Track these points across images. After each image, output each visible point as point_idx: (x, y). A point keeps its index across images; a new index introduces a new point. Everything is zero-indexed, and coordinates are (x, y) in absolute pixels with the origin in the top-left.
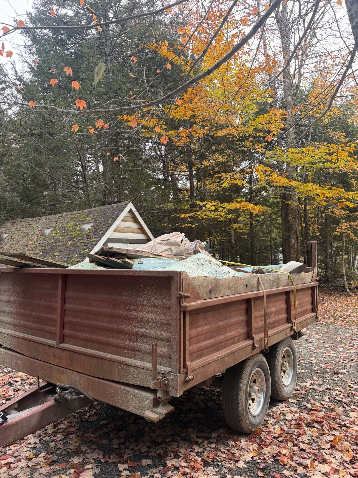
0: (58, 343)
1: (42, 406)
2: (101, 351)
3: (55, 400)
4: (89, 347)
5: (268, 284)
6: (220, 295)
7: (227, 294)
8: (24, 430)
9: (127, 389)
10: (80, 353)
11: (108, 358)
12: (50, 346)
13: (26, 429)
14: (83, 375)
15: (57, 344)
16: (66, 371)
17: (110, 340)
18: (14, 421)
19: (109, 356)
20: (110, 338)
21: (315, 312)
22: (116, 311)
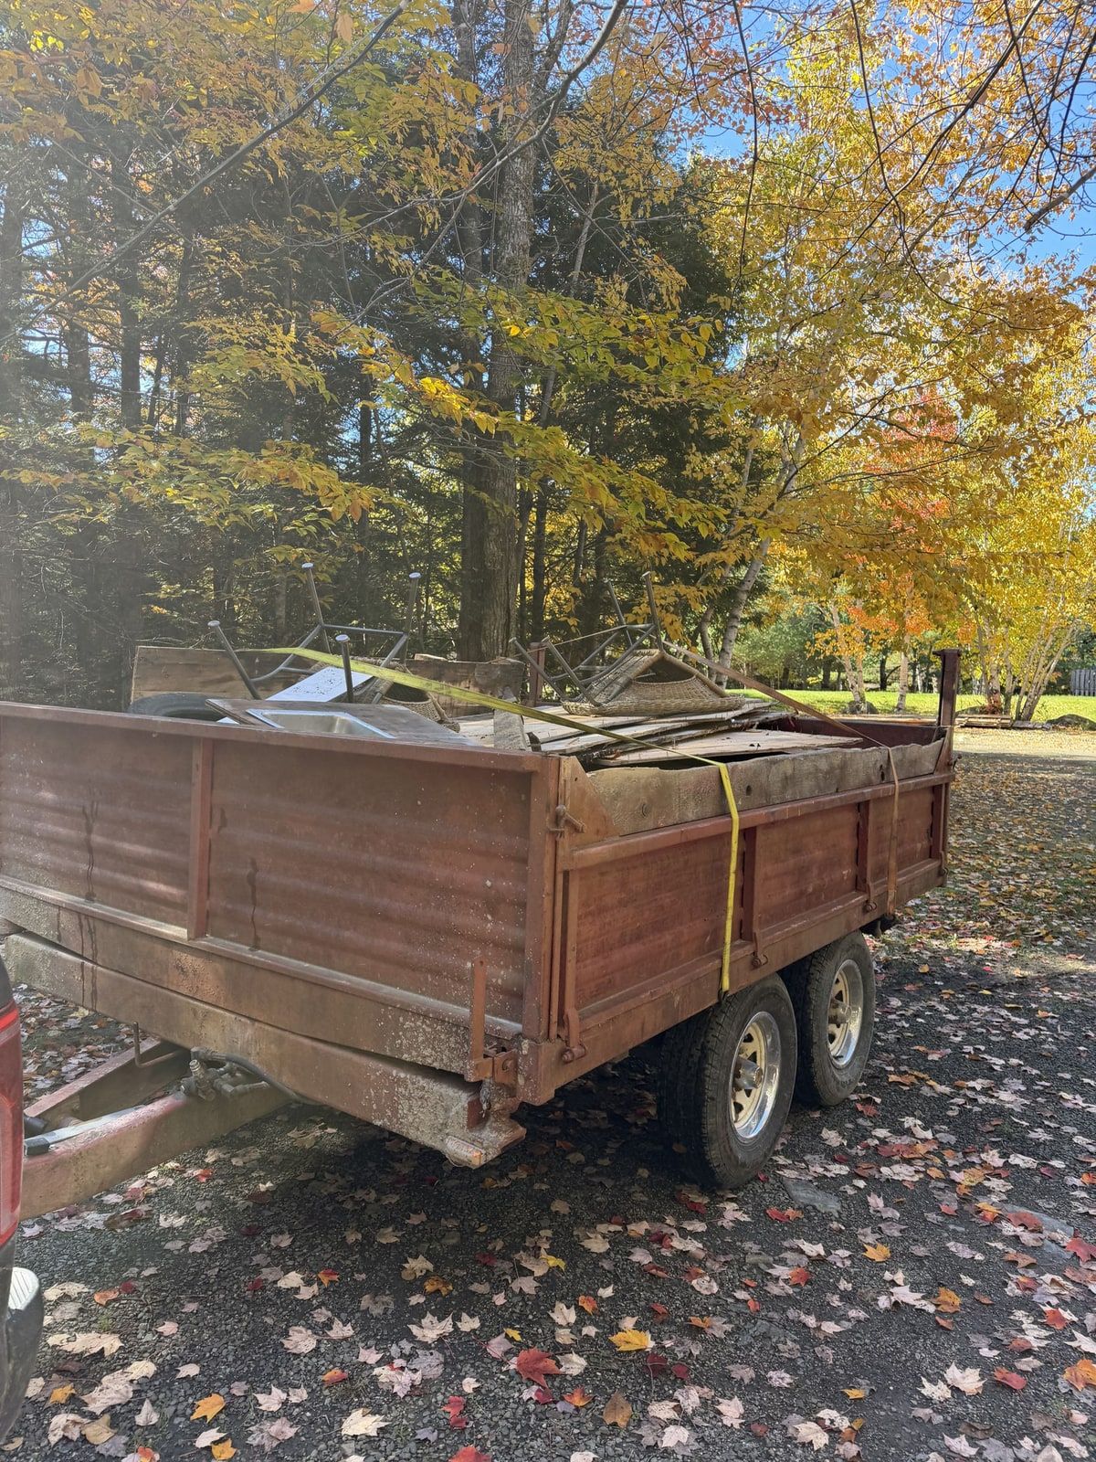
0: (192, 936)
1: (150, 1107)
2: (319, 965)
3: (188, 1093)
4: (285, 950)
5: (812, 783)
6: (670, 821)
7: (691, 816)
8: (101, 1171)
9: (394, 1073)
10: (258, 968)
11: (342, 986)
12: (169, 943)
13: (108, 1169)
14: (267, 1027)
15: (189, 939)
16: (215, 1013)
17: (347, 934)
18: (73, 1147)
19: (344, 979)
20: (348, 929)
21: (938, 857)
22: (365, 857)
